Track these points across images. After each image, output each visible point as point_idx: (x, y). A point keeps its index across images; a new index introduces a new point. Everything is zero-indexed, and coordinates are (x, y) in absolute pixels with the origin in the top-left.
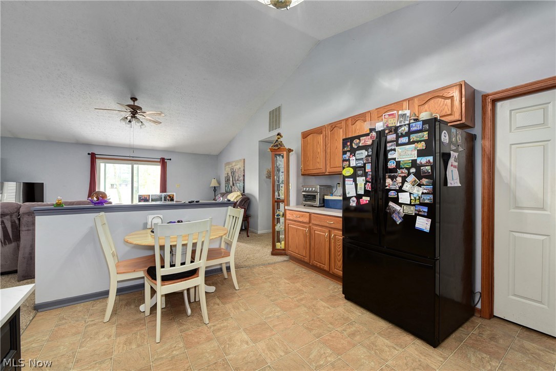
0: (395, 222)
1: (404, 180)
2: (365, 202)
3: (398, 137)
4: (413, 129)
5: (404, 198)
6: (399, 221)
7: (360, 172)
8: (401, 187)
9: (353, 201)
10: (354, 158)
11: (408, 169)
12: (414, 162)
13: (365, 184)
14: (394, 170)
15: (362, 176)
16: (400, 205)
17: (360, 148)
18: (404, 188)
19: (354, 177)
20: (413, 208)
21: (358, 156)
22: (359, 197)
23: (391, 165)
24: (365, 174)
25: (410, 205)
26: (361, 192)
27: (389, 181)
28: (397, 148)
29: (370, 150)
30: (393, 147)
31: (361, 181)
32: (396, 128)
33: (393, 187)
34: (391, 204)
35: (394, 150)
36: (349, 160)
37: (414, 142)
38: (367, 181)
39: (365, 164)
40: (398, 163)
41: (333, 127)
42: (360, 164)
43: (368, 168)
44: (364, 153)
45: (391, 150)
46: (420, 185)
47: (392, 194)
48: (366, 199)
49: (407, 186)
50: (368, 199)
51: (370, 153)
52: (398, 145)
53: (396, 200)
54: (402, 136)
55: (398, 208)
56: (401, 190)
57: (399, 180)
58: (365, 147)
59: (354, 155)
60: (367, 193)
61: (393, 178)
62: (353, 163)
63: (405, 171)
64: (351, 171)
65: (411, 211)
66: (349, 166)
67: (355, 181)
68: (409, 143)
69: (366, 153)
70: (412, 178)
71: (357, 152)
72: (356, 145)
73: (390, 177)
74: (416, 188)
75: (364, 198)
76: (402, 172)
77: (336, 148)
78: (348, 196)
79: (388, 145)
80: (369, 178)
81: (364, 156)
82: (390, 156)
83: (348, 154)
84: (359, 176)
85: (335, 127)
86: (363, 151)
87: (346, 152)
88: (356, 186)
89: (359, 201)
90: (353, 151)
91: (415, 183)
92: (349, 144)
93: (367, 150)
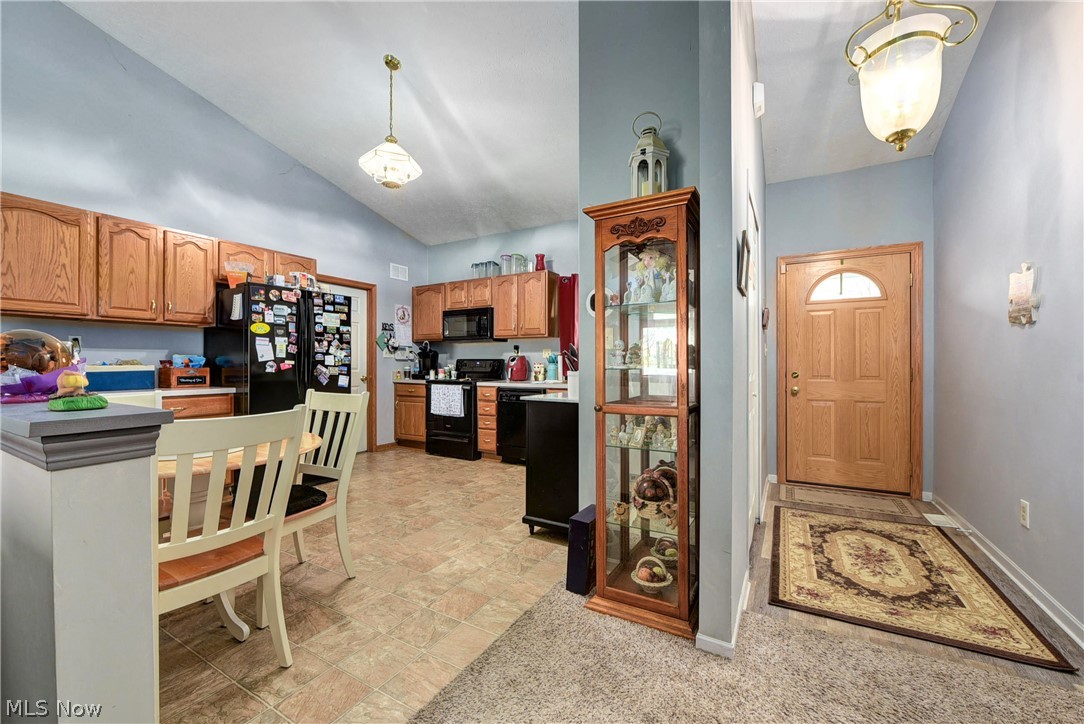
0: (321, 383)
1: (330, 343)
2: (287, 367)
3: (324, 304)
4: (337, 300)
5: (329, 360)
6: (325, 382)
7: (280, 332)
8: (327, 351)
9: (272, 367)
10: (271, 312)
11: (334, 335)
12: (338, 329)
13: (287, 346)
14: (321, 334)
15: (282, 336)
16: (326, 367)
17: (281, 301)
18: (330, 351)
19: (271, 336)
20: (337, 369)
21: (277, 313)
22: (278, 361)
23: (319, 329)
24: (288, 334)
25: (335, 366)
26: (282, 354)
27: (316, 344)
28: (324, 314)
29: (294, 308)
30: (320, 312)
31: (281, 342)
32: (323, 295)
33: (320, 350)
34: (319, 366)
35: (321, 315)
36: (262, 313)
37: (337, 312)
38: (290, 343)
39: (287, 323)
40: (325, 328)
41: (123, 227)
42: (281, 321)
43: (292, 328)
44: (286, 310)
45: (318, 314)
46: (342, 349)
47: (319, 357)
48: (289, 364)
49: (332, 350)
50: (293, 362)
51: (295, 312)
52: (324, 311)
53: (322, 363)
54: (328, 304)
55: (324, 369)
56: (327, 353)
57: (325, 343)
58: (289, 304)
59: (272, 309)
60: (289, 356)
61: (320, 341)
62: (269, 317)
63: (330, 335)
64: (267, 329)
65: (335, 371)
66: (263, 321)
67: (272, 341)
68: (334, 312)
69: (289, 311)
70: (335, 343)
71: (276, 306)
72: (275, 297)
73: (317, 340)
74: (339, 351)
75: (287, 362)
76: (328, 337)
77: (132, 272)
78: (260, 360)
79: (316, 308)
80: (293, 339)
81: (286, 314)
82: (317, 320)
83: (262, 305)
84: (278, 336)
85: (128, 230)
86: (285, 307)
87: (257, 302)
88: (274, 347)
89: (278, 367)
90: (269, 303)
91: (338, 347)
92: (262, 292)
93: (290, 307)
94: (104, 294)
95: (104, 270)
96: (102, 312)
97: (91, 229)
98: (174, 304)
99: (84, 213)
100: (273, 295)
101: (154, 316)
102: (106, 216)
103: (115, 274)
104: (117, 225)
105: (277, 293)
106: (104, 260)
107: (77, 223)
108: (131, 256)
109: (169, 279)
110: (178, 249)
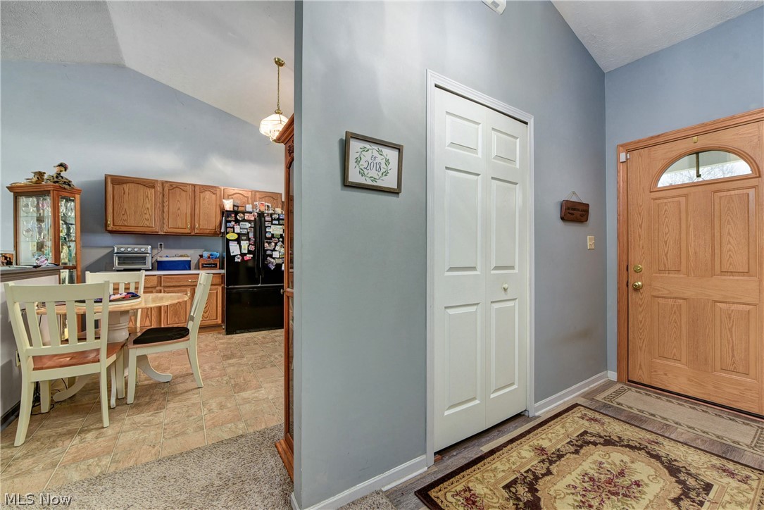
0: (270, 269)
1: (276, 244)
2: (248, 258)
3: (272, 220)
4: (281, 217)
5: (276, 254)
6: (273, 268)
7: (244, 238)
8: (274, 249)
9: (239, 258)
10: (238, 227)
11: (279, 239)
12: (281, 235)
13: (249, 246)
14: (270, 239)
15: (245, 240)
16: (274, 258)
17: (244, 220)
19: (238, 240)
20: (281, 259)
21: (242, 227)
22: (243, 255)
23: (268, 235)
24: (249, 239)
25: (279, 258)
26: (245, 251)
27: (266, 245)
28: (272, 226)
29: (253, 223)
30: (270, 225)
31: (245, 244)
32: (271, 215)
33: (269, 248)
34: (268, 258)
35: (270, 227)
36: (233, 228)
37: (281, 225)
38: (250, 244)
39: (248, 233)
40: (273, 235)
41: (174, 186)
42: (244, 231)
43: (251, 235)
44: (248, 225)
45: (268, 226)
46: (283, 247)
47: (268, 252)
48: (249, 257)
49: (277, 248)
50: (252, 256)
51: (253, 226)
52: (272, 224)
53: (271, 256)
54: (275, 220)
55: (272, 260)
56: (274, 250)
57: (273, 244)
58: (249, 221)
59: (239, 225)
60: (250, 252)
61: (269, 243)
62: (237, 229)
63: (276, 239)
64: (236, 236)
65: (280, 261)
66: (234, 232)
67: (239, 243)
68: (279, 224)
69: (250, 225)
70: (280, 244)
71: (241, 223)
72: (241, 217)
73: (267, 242)
74: (282, 249)
75: (248, 255)
76: (275, 240)
77: (179, 209)
78: (232, 254)
79: (266, 223)
80: (252, 242)
81: (247, 227)
82: (267, 230)
83: (233, 223)
84: (243, 240)
85: (177, 187)
86: (247, 223)
87: (230, 222)
88: (240, 247)
89: (243, 258)
90: (237, 222)
91: (281, 247)
92: (233, 215)
93: (250, 223)
94: (166, 221)
95: (166, 209)
96: (165, 230)
97: (159, 189)
98: (199, 225)
99: (157, 181)
100: (240, 217)
101: (189, 232)
102: (167, 182)
103: (170, 211)
104: (171, 185)
105: (242, 215)
106: (166, 204)
107: (153, 187)
108: (178, 201)
109: (197, 212)
110: (201, 195)
